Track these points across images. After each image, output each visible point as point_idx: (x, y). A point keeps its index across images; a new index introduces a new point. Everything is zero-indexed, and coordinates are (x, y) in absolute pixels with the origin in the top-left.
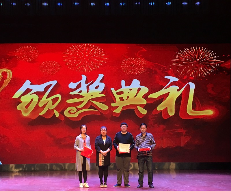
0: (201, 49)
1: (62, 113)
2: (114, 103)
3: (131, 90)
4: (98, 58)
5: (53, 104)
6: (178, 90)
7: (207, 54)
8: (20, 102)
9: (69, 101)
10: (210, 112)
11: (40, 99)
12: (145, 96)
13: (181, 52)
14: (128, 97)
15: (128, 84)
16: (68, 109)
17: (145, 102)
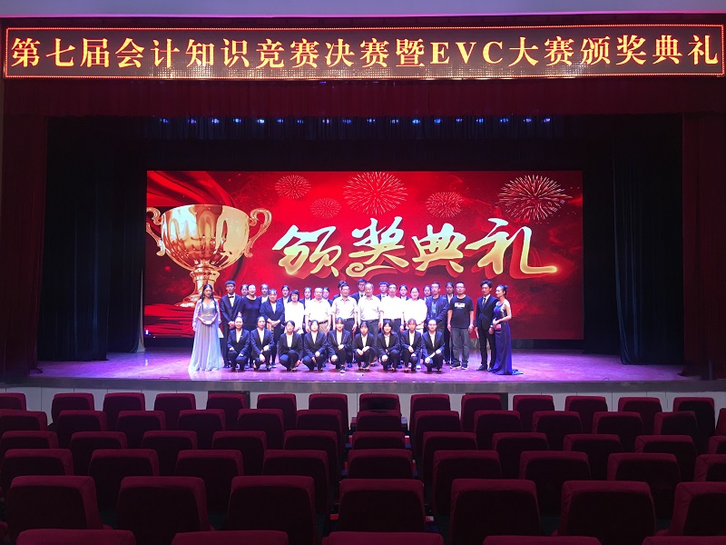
0: (539, 178)
1: (342, 271)
2: (417, 256)
3: (441, 238)
4: (393, 194)
5: (330, 259)
6: (508, 238)
7: (547, 185)
8: (284, 256)
9: (352, 255)
10: (553, 269)
11: (311, 252)
12: (461, 248)
13: (511, 184)
14: (437, 249)
15: (437, 230)
16: (352, 266)
17: (461, 255)
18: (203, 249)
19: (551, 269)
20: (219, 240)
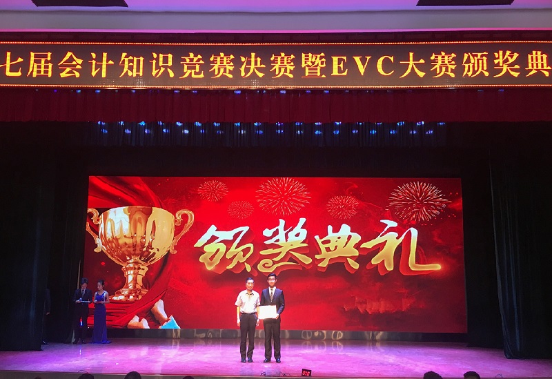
0: (423, 185)
1: (254, 267)
2: (319, 254)
3: (339, 238)
4: (299, 198)
5: (244, 256)
6: (398, 238)
7: (432, 191)
8: (204, 253)
9: (263, 253)
10: (438, 267)
11: (227, 250)
12: (357, 246)
13: (399, 189)
14: (336, 247)
15: (336, 230)
16: (262, 262)
17: (356, 253)
18: (134, 246)
19: (436, 267)
20: (149, 239)
